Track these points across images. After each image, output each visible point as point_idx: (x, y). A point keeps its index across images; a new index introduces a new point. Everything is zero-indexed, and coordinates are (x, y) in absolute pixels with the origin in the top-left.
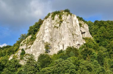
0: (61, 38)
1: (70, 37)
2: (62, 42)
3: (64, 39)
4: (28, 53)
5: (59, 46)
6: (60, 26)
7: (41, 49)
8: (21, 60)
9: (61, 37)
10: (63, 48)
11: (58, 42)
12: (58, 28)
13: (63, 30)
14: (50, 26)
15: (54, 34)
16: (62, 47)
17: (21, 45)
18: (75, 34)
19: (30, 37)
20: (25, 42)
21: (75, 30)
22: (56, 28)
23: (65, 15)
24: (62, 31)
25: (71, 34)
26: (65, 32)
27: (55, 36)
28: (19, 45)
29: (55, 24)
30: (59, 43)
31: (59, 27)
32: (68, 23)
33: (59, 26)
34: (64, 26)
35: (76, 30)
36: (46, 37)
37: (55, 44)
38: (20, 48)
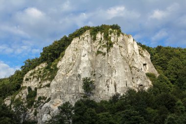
0: (112, 73)
1: (126, 71)
2: (113, 80)
3: (117, 75)
4: (44, 95)
5: (108, 87)
6: (108, 52)
7: (73, 89)
8: (30, 108)
9: (111, 70)
10: (116, 90)
11: (106, 79)
12: (104, 54)
13: (114, 59)
14: (90, 51)
15: (99, 65)
16: (114, 88)
17: (27, 80)
18: (133, 67)
19: (44, 65)
20: (35, 75)
21: (133, 60)
22: (101, 55)
23: (115, 34)
24: (113, 61)
25: (127, 67)
26: (118, 63)
27: (101, 68)
28: (22, 79)
29: (98, 47)
30: (107, 81)
31: (107, 54)
32: (121, 47)
33: (106, 51)
34: (116, 52)
35: (135, 60)
36: (84, 68)
37: (101, 82)
38: (24, 85)
